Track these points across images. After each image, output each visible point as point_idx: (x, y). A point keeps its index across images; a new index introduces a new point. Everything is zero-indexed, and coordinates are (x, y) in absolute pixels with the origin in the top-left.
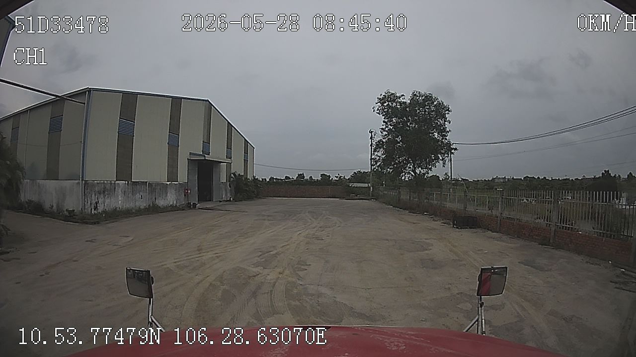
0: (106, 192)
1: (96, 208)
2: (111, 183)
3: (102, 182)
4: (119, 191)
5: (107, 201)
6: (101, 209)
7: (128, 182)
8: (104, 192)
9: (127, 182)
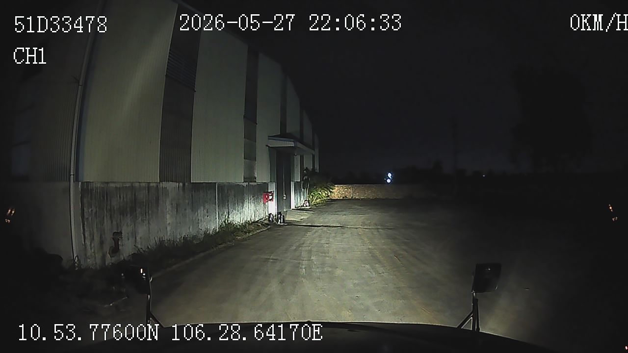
0: (138, 210)
1: (115, 250)
2: (149, 187)
3: (128, 185)
4: (167, 206)
5: (142, 231)
6: (127, 249)
7: (184, 185)
8: (133, 210)
9: (181, 184)
